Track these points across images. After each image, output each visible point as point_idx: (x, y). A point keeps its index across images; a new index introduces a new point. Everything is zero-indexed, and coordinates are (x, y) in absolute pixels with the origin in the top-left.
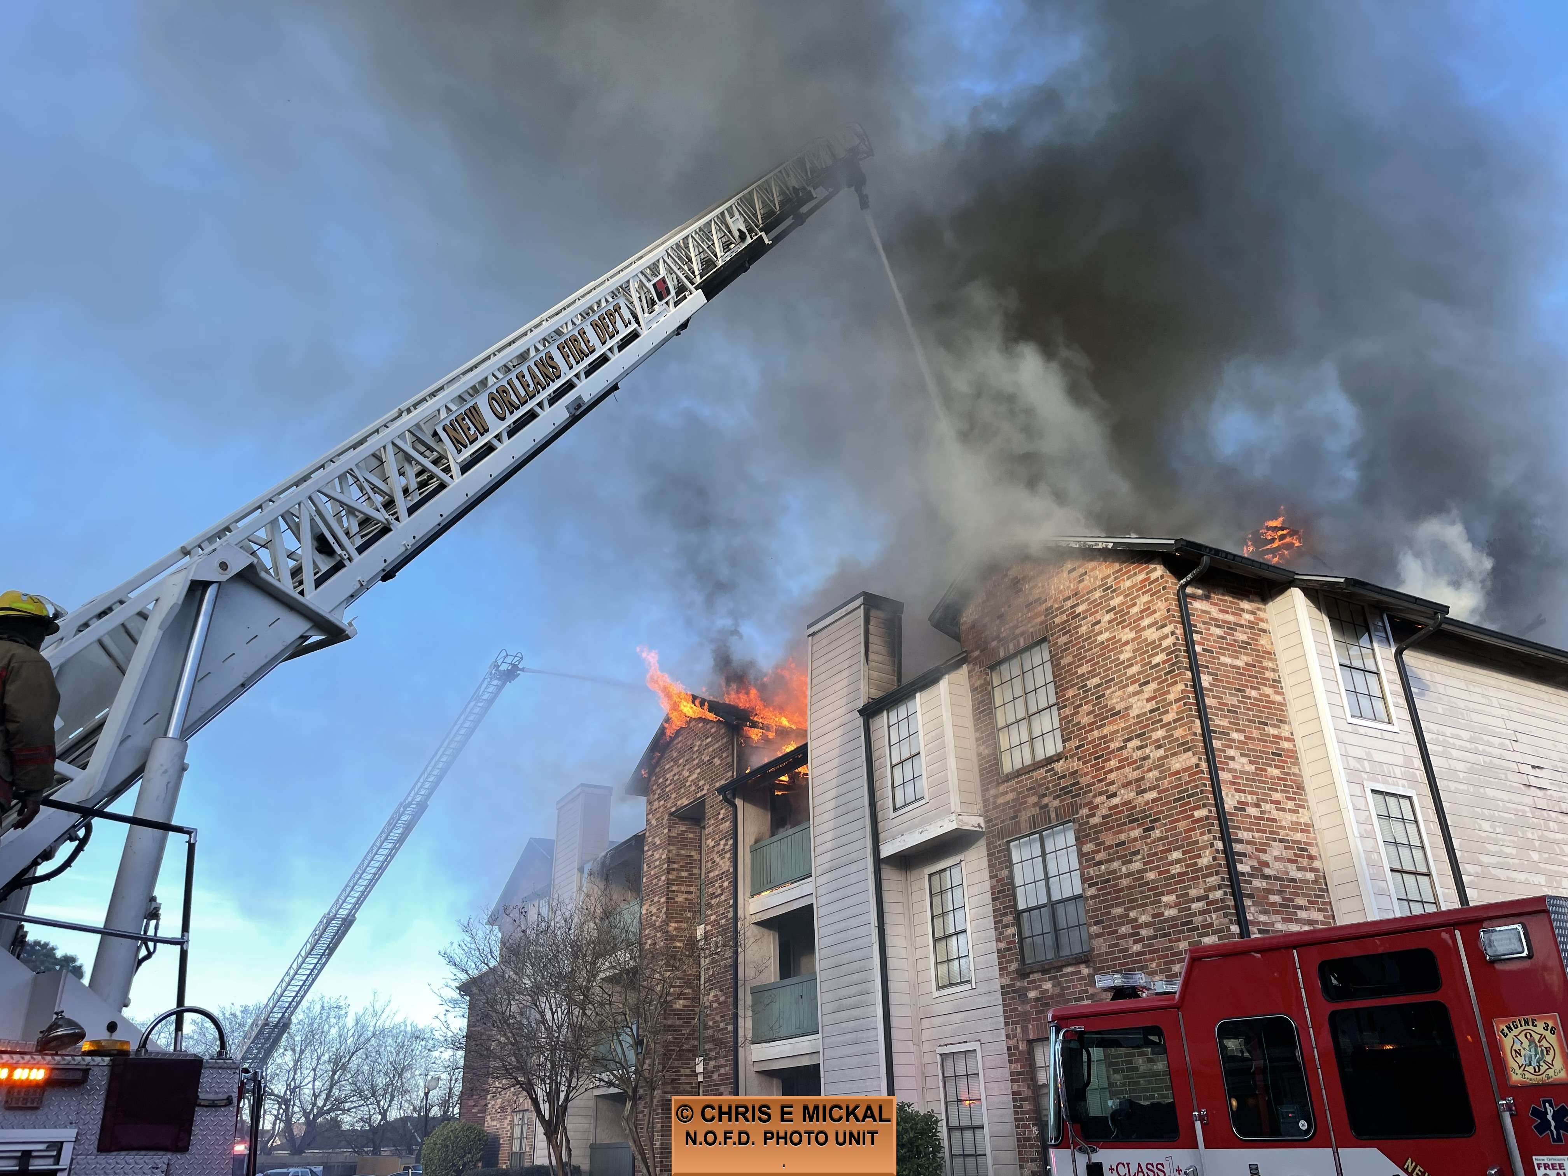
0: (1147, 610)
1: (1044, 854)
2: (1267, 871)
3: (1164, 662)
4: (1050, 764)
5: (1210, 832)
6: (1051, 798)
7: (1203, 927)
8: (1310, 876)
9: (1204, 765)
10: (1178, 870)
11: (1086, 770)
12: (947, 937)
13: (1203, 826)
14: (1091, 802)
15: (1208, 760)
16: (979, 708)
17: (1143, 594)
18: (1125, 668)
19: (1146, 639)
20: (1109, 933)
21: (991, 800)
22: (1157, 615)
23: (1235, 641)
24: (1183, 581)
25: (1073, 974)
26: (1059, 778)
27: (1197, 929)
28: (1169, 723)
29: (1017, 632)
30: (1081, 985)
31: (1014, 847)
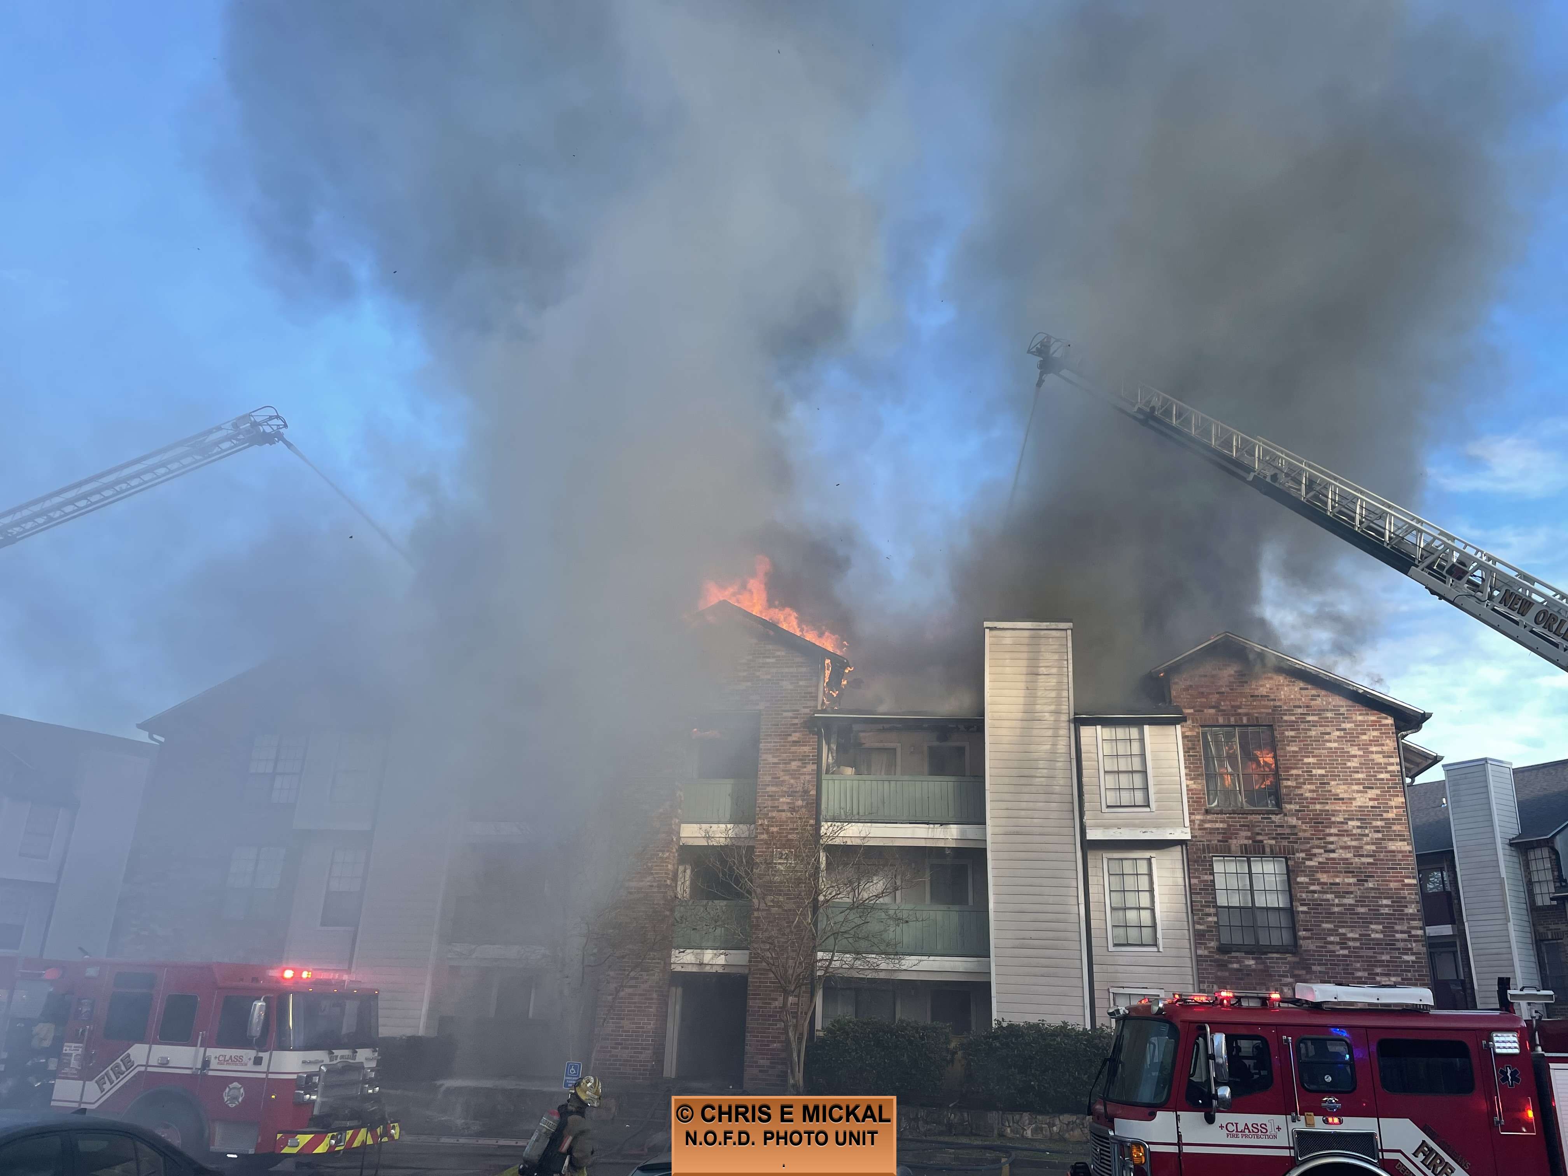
4: (1268, 814)
6: (1267, 837)
11: (1305, 828)
12: (1125, 909)
14: (1308, 851)
17: (1373, 730)
18: (1351, 772)
19: (1373, 760)
20: (1317, 939)
21: (1198, 824)
24: (1405, 733)
26: (1277, 826)
27: (1399, 949)
28: (1388, 819)
29: (1240, 711)
30: (1286, 967)
31: (1217, 861)
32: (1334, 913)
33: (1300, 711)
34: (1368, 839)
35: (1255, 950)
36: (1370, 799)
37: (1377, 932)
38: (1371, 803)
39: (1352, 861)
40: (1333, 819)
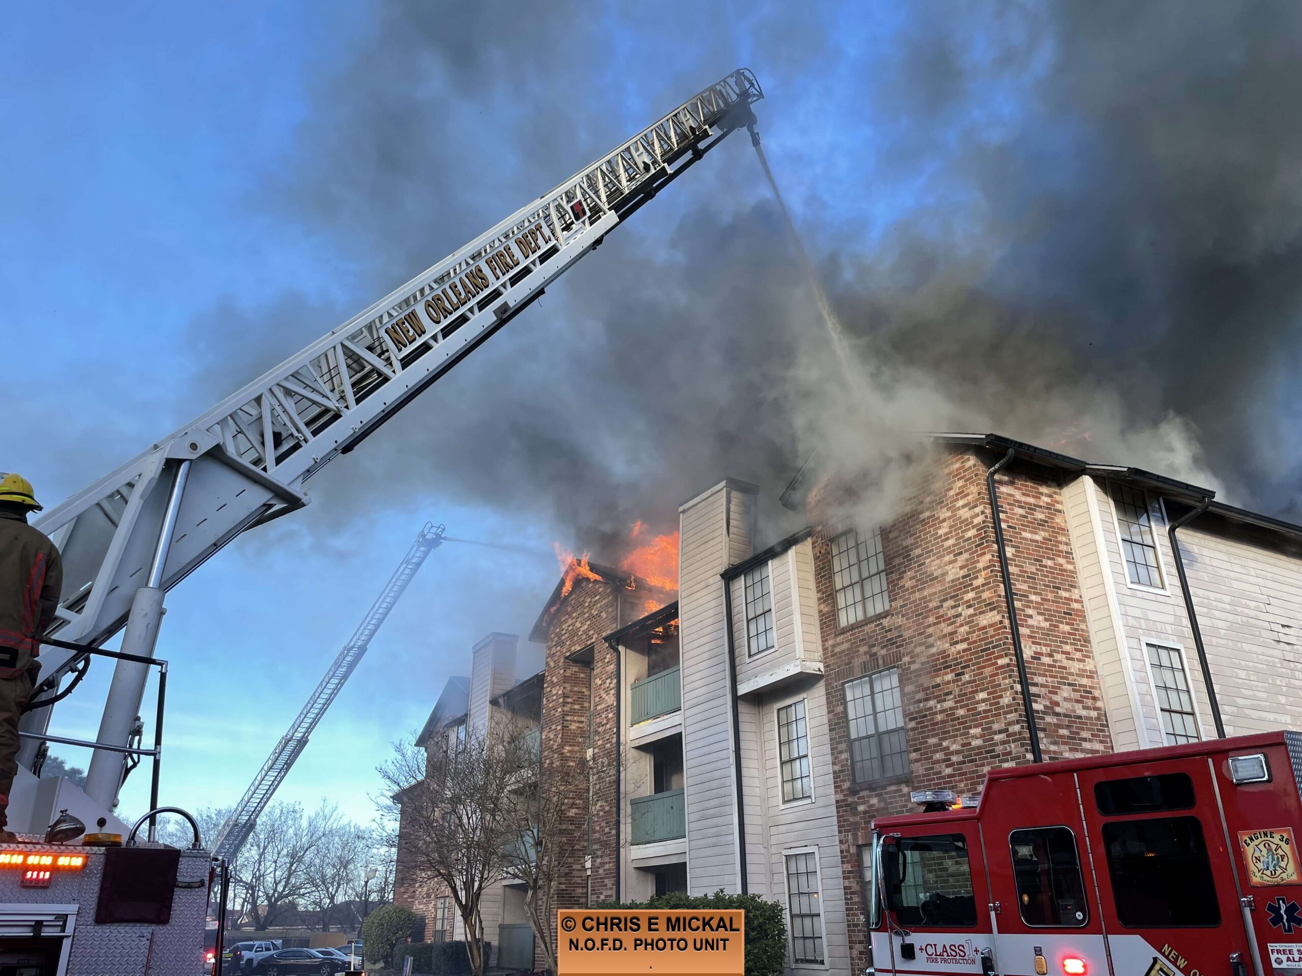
0: (962, 494)
1: (873, 694)
2: (1057, 709)
3: (975, 536)
4: (879, 619)
5: (1010, 677)
6: (879, 648)
7: (1004, 755)
8: (1094, 714)
9: (1007, 622)
10: (984, 708)
11: (908, 625)
12: (791, 761)
13: (1005, 672)
14: (912, 652)
15: (1010, 618)
16: (820, 573)
17: (959, 480)
18: (942, 541)
19: (960, 517)
20: (925, 759)
21: (830, 649)
22: (970, 498)
23: (1035, 519)
24: (992, 469)
25: (895, 791)
26: (886, 632)
27: (998, 756)
28: (978, 587)
30: (902, 801)
31: (847, 688)
35: (879, 786)
37: (977, 738)
38: (962, 573)
39: (949, 652)
40: (931, 605)
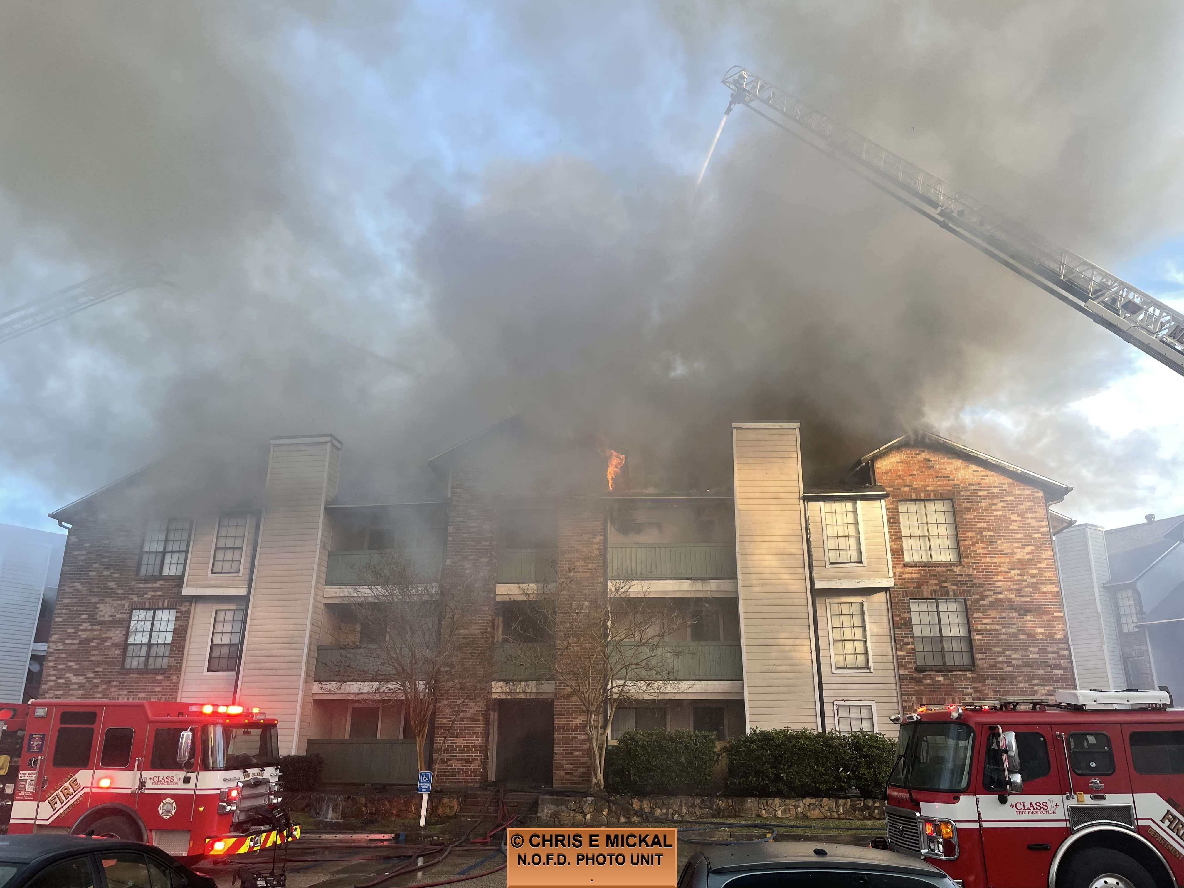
4: (951, 566)
6: (949, 584)
11: (979, 576)
12: (844, 641)
14: (981, 593)
17: (1028, 501)
18: (1012, 533)
21: (900, 575)
24: (1051, 503)
25: (960, 675)
26: (958, 575)
29: (928, 489)
30: (967, 681)
31: (912, 602)
32: (1001, 640)
33: (973, 487)
34: (1026, 583)
35: (943, 669)
36: (1027, 554)
37: (1034, 653)
38: (1028, 557)
39: (1014, 600)
40: (1000, 569)
